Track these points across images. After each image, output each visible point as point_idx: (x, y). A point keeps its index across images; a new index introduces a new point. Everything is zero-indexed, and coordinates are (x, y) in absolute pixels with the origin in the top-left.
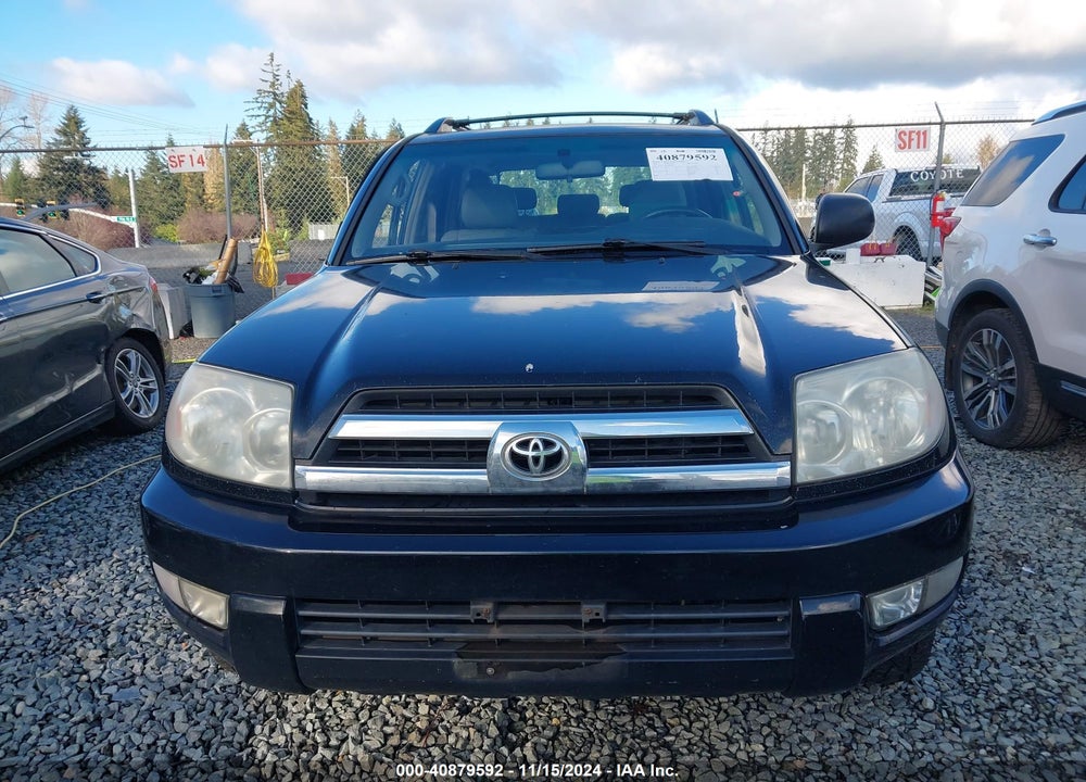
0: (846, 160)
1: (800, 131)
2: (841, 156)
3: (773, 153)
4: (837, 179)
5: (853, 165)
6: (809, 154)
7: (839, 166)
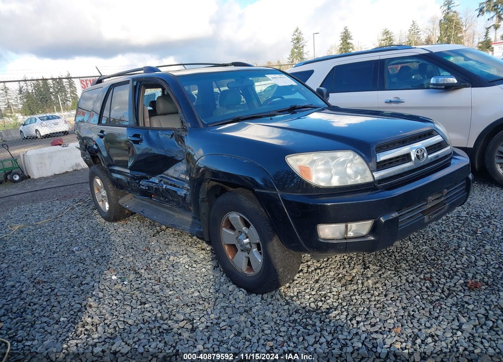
0: (72, 92)
1: (45, 80)
2: (69, 90)
3: (32, 90)
4: (70, 101)
5: (76, 94)
6: (51, 90)
7: (69, 95)
